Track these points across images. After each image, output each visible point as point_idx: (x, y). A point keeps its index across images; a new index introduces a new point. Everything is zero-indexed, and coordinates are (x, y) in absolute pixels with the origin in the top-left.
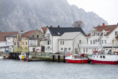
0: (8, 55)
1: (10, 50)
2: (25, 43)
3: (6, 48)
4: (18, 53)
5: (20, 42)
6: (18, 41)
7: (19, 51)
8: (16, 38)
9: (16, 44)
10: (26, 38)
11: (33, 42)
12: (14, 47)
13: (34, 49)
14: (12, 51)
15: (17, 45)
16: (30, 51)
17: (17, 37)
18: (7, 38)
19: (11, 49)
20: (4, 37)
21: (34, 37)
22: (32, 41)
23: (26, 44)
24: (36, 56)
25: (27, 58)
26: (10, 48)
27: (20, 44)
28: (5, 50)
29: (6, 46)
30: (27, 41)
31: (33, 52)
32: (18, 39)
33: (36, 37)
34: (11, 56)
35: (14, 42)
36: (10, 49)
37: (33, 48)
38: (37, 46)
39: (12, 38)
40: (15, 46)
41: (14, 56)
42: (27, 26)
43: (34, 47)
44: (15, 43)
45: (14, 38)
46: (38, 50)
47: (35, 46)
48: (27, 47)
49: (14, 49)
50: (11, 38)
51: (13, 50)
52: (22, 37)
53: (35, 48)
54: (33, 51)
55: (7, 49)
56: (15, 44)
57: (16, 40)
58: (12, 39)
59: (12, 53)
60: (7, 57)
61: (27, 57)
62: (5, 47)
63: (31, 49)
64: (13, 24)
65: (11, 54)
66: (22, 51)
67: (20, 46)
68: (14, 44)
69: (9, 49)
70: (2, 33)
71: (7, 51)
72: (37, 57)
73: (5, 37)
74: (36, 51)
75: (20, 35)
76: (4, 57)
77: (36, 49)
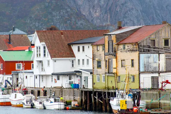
0: (78, 98)
1: (83, 83)
2: (128, 63)
3: (73, 77)
4: (109, 93)
5: (114, 60)
6: (107, 57)
7: (110, 86)
8: (100, 48)
9: (103, 64)
10: (131, 47)
11: (151, 60)
12: (95, 73)
13: (155, 80)
14: (90, 87)
15: (103, 69)
16: (142, 87)
17: (104, 45)
18: (75, 48)
19: (86, 79)
20: (66, 43)
21: (156, 46)
22: (149, 57)
23: (133, 65)
24: (162, 101)
25: (135, 109)
26: (83, 75)
27: (114, 65)
28: (70, 83)
29: (73, 70)
30: (135, 55)
31: (152, 89)
32: (107, 51)
33: (163, 45)
34: (86, 101)
35: (97, 59)
36: (83, 79)
37: (153, 78)
38: (164, 70)
39: (91, 47)
40: (99, 70)
41: (95, 99)
42: (134, 12)
43: (156, 75)
44: (99, 62)
45: (95, 48)
46: (167, 82)
47: (159, 73)
48: (134, 74)
49: (96, 80)
50: (86, 46)
51: (93, 84)
52: (118, 45)
53: (157, 78)
54: (153, 84)
55: (76, 80)
56: (99, 66)
57: (101, 52)
58: (89, 50)
59: (90, 92)
60: (76, 103)
61: (134, 105)
62: (70, 75)
63: (146, 82)
64: (94, 7)
65: (88, 94)
66: (120, 86)
67: (114, 71)
68: (96, 66)
69: (81, 80)
70: (62, 33)
71: (76, 86)
72: (165, 104)
73: (70, 45)
74: (160, 86)
75: (114, 38)
76: (68, 103)
77: (160, 80)
